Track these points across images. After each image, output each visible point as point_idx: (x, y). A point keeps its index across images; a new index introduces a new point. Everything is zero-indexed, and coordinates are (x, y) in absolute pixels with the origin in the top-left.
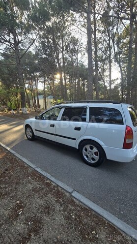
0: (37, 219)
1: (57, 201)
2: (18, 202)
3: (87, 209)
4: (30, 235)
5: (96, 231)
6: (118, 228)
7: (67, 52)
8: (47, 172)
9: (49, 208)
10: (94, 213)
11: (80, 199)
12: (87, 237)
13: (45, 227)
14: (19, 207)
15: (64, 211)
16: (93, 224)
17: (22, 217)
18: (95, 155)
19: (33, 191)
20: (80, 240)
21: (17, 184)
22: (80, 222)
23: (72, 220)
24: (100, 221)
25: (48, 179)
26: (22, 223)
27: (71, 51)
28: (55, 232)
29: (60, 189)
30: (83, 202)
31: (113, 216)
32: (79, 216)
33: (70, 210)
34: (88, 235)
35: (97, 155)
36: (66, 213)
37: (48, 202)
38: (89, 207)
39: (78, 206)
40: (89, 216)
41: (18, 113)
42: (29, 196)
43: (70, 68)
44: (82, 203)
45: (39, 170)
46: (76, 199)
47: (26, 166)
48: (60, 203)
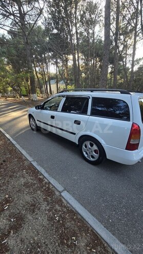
0: (21, 216)
1: (45, 200)
2: (7, 196)
3: (73, 212)
4: (9, 232)
5: (77, 237)
6: (101, 237)
7: (83, 24)
8: (43, 167)
9: (35, 205)
10: (79, 217)
11: (68, 200)
12: (65, 242)
13: (26, 226)
14: (7, 201)
15: (49, 210)
16: (76, 229)
17: (7, 213)
18: (95, 152)
19: (24, 186)
20: (57, 244)
21: (10, 177)
22: (63, 225)
23: (54, 222)
24: (84, 227)
25: (41, 174)
26: (5, 218)
27: (87, 23)
28: (33, 232)
29: (51, 186)
30: (71, 203)
31: (99, 223)
32: (64, 218)
33: (56, 210)
34: (67, 240)
35: (97, 154)
36: (51, 213)
37: (35, 200)
38: (76, 210)
39: (65, 207)
40: (74, 220)
41: (29, 99)
42: (19, 191)
43: (86, 46)
44: (69, 204)
45: (35, 164)
46: (64, 199)
47: (24, 158)
48: (47, 201)
